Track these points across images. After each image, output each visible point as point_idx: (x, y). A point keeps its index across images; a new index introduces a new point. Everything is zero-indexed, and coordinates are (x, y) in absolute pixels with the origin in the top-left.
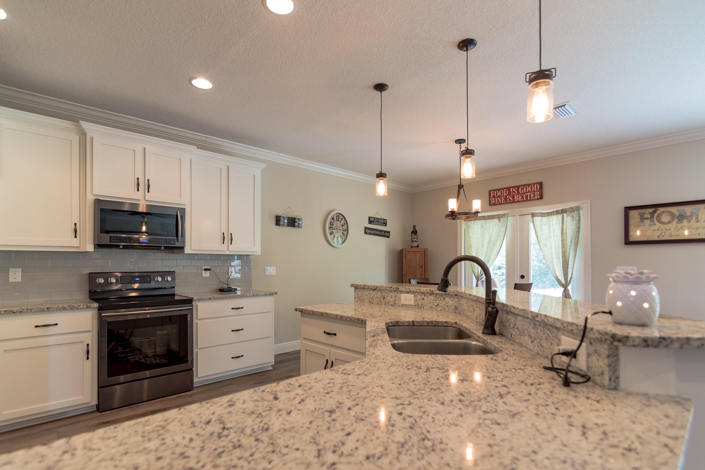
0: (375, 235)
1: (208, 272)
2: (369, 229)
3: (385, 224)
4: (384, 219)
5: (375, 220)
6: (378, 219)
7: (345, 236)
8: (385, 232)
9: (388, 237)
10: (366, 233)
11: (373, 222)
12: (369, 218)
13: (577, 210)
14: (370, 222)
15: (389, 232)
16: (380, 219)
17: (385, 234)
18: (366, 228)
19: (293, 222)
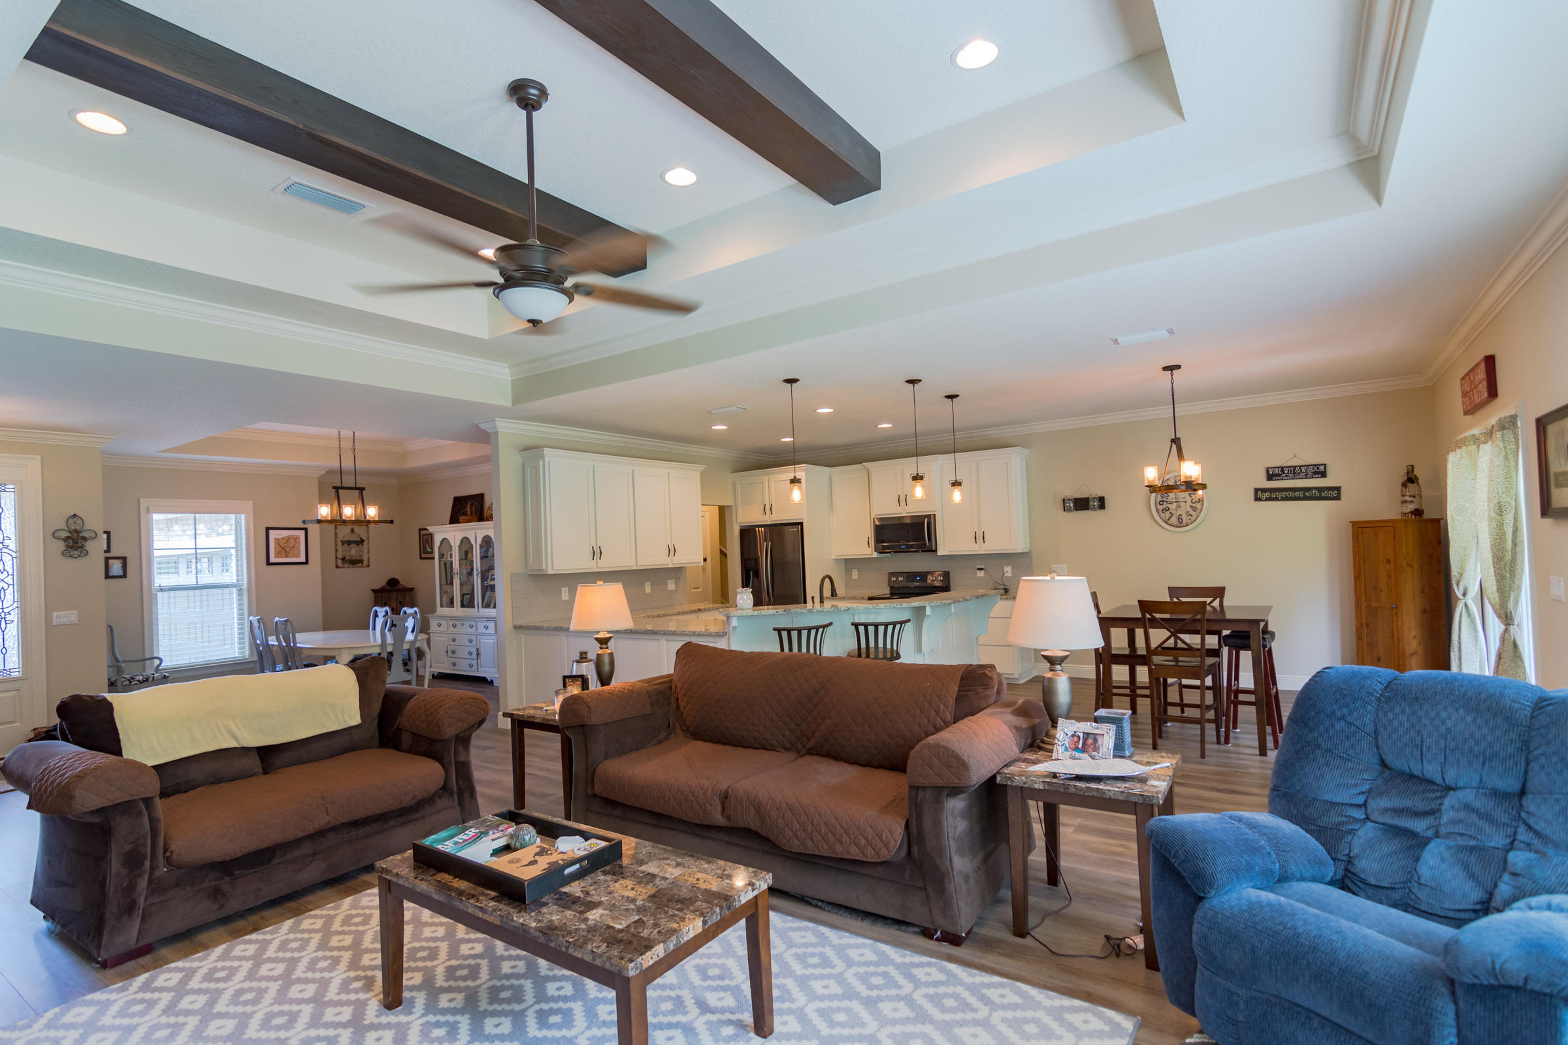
0: (1283, 499)
1: (983, 572)
2: (1264, 490)
3: (1323, 474)
4: (1315, 465)
5: (1283, 471)
6: (1295, 467)
7: (1198, 511)
8: (1320, 489)
9: (1338, 498)
10: (1257, 499)
11: (1278, 475)
12: (1267, 469)
13: (1503, 428)
14: (1270, 477)
15: (1338, 489)
16: (1300, 467)
17: (1323, 494)
18: (1256, 490)
19: (1082, 504)
